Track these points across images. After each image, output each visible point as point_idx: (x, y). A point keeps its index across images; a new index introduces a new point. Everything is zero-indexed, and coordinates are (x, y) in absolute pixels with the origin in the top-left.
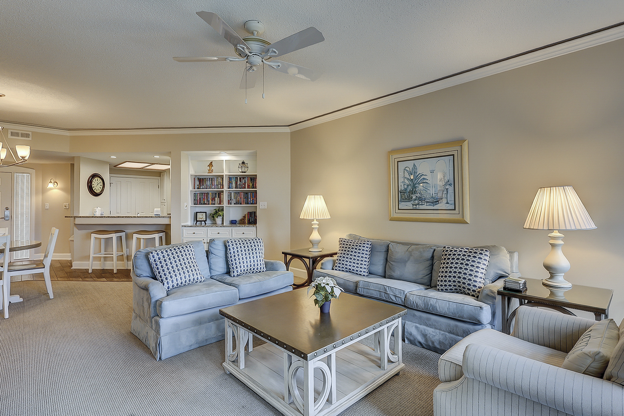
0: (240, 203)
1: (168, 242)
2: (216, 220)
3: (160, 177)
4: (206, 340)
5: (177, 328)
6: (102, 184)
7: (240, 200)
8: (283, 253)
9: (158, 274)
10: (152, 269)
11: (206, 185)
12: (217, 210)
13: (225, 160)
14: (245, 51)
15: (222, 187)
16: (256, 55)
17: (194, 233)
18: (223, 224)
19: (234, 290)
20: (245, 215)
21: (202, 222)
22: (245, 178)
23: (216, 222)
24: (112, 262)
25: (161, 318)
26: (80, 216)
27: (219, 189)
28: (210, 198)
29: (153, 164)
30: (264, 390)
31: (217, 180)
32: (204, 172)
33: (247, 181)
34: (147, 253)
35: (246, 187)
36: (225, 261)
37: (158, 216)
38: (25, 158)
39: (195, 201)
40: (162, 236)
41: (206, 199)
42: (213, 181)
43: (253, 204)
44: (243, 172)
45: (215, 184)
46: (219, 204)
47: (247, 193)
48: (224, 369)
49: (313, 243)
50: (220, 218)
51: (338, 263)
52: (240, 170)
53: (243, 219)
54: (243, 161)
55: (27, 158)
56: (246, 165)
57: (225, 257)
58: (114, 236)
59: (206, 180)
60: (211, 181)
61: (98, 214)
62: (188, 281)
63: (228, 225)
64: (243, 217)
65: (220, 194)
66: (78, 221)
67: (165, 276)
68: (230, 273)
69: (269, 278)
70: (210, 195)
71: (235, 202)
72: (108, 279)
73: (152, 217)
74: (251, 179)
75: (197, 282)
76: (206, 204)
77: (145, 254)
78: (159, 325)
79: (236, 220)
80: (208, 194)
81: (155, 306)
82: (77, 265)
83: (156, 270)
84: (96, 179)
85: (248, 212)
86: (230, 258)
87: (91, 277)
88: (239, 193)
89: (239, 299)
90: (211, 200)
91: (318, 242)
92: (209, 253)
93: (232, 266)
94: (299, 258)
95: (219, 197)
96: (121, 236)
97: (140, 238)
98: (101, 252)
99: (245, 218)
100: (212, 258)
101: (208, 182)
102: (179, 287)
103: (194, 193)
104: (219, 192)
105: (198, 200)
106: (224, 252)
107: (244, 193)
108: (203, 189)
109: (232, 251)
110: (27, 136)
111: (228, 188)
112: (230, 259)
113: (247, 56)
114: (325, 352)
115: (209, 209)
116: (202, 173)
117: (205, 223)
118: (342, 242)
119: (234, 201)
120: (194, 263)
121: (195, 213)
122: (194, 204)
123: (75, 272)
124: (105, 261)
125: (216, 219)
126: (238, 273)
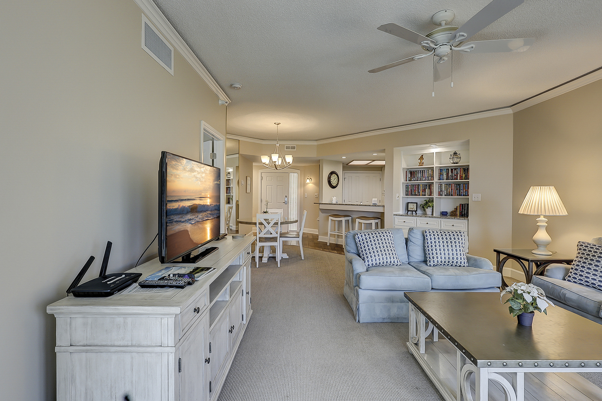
0: (451, 195)
1: (382, 227)
2: (427, 211)
3: (382, 171)
4: (398, 318)
5: (372, 300)
6: (337, 179)
7: (451, 191)
8: (495, 251)
9: (361, 252)
10: (357, 247)
11: (417, 177)
12: (427, 201)
13: (436, 153)
14: (430, 46)
15: (432, 179)
16: (443, 45)
17: (404, 222)
18: (433, 215)
19: (427, 279)
20: (457, 207)
21: (413, 212)
22: (458, 169)
23: (426, 213)
24: (342, 239)
25: (360, 288)
26: (323, 203)
27: (429, 180)
28: (421, 190)
29: (374, 161)
30: (439, 381)
31: (428, 172)
32: (415, 165)
33: (459, 172)
34: (354, 234)
35: (459, 178)
36: (423, 250)
37: (375, 205)
38: (290, 163)
39: (407, 193)
40: (378, 223)
41: (417, 191)
42: (424, 173)
43: (466, 196)
44: (454, 163)
45: (426, 176)
46: (430, 195)
47: (459, 184)
48: (407, 348)
49: (537, 244)
50: (431, 209)
51: (573, 272)
52: (452, 162)
53: (455, 211)
54: (455, 151)
55: (291, 163)
56: (459, 155)
57: (423, 246)
58: (343, 219)
59: (417, 172)
60: (421, 173)
61: (334, 202)
62: (385, 263)
63: (437, 216)
64: (455, 208)
65: (430, 186)
66: (322, 207)
67: (367, 255)
68: (427, 262)
69: (468, 274)
70: (421, 187)
71: (446, 194)
72: (338, 252)
73: (370, 206)
74: (464, 170)
75: (394, 265)
76: (417, 195)
77: (353, 235)
78: (358, 294)
79: (447, 212)
80: (419, 186)
81: (356, 278)
82: (321, 239)
83: (360, 249)
84: (333, 175)
85: (460, 204)
86: (427, 247)
87: (328, 249)
88: (450, 184)
89: (432, 289)
90: (421, 192)
91: (546, 245)
92: (408, 240)
93: (429, 256)
94: (515, 259)
95: (430, 188)
96: (348, 220)
97: (362, 223)
98: (335, 231)
99: (457, 210)
100: (411, 245)
101: (419, 174)
102: (377, 266)
103: (406, 185)
104: (429, 184)
105: (409, 191)
106: (423, 241)
107: (456, 184)
108: (414, 181)
109: (429, 241)
110: (294, 148)
111: (439, 180)
112: (427, 249)
113: (434, 49)
114: (504, 366)
115: (420, 200)
116: (414, 166)
117: (416, 213)
118: (582, 247)
119: (445, 192)
120: (392, 247)
121: (406, 203)
122: (406, 195)
123: (319, 243)
124: (338, 238)
125: (426, 209)
126: (434, 263)
